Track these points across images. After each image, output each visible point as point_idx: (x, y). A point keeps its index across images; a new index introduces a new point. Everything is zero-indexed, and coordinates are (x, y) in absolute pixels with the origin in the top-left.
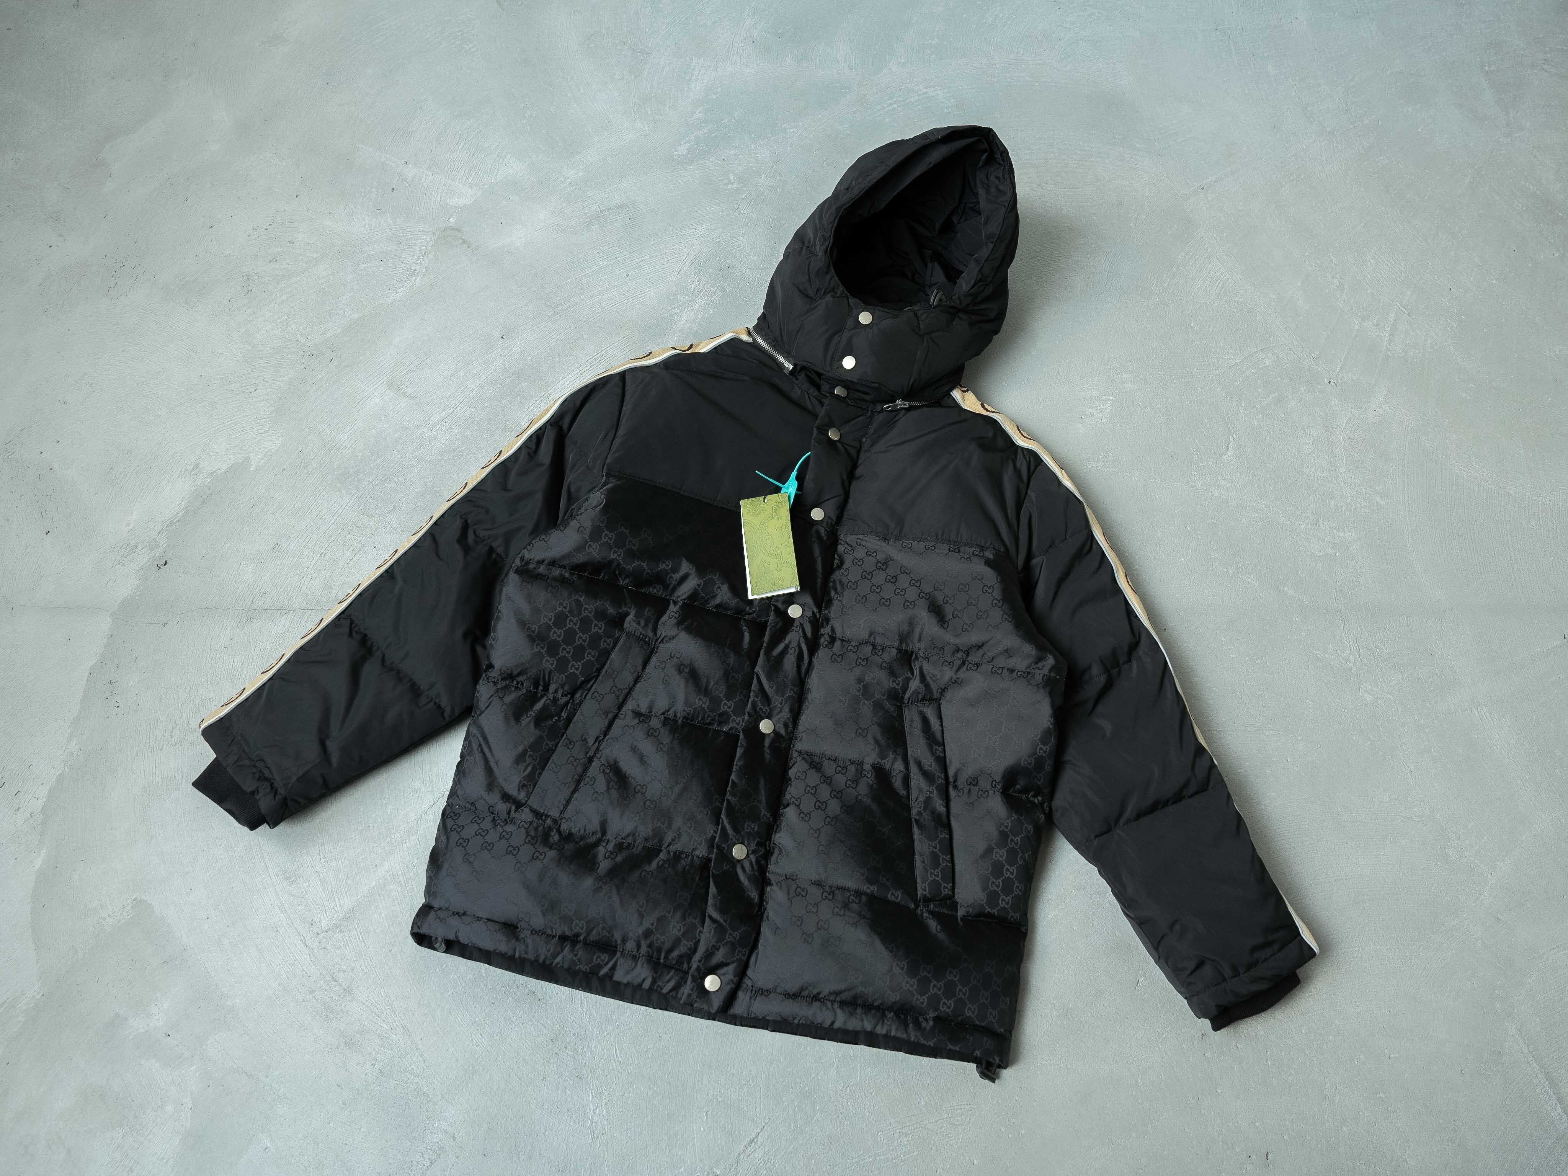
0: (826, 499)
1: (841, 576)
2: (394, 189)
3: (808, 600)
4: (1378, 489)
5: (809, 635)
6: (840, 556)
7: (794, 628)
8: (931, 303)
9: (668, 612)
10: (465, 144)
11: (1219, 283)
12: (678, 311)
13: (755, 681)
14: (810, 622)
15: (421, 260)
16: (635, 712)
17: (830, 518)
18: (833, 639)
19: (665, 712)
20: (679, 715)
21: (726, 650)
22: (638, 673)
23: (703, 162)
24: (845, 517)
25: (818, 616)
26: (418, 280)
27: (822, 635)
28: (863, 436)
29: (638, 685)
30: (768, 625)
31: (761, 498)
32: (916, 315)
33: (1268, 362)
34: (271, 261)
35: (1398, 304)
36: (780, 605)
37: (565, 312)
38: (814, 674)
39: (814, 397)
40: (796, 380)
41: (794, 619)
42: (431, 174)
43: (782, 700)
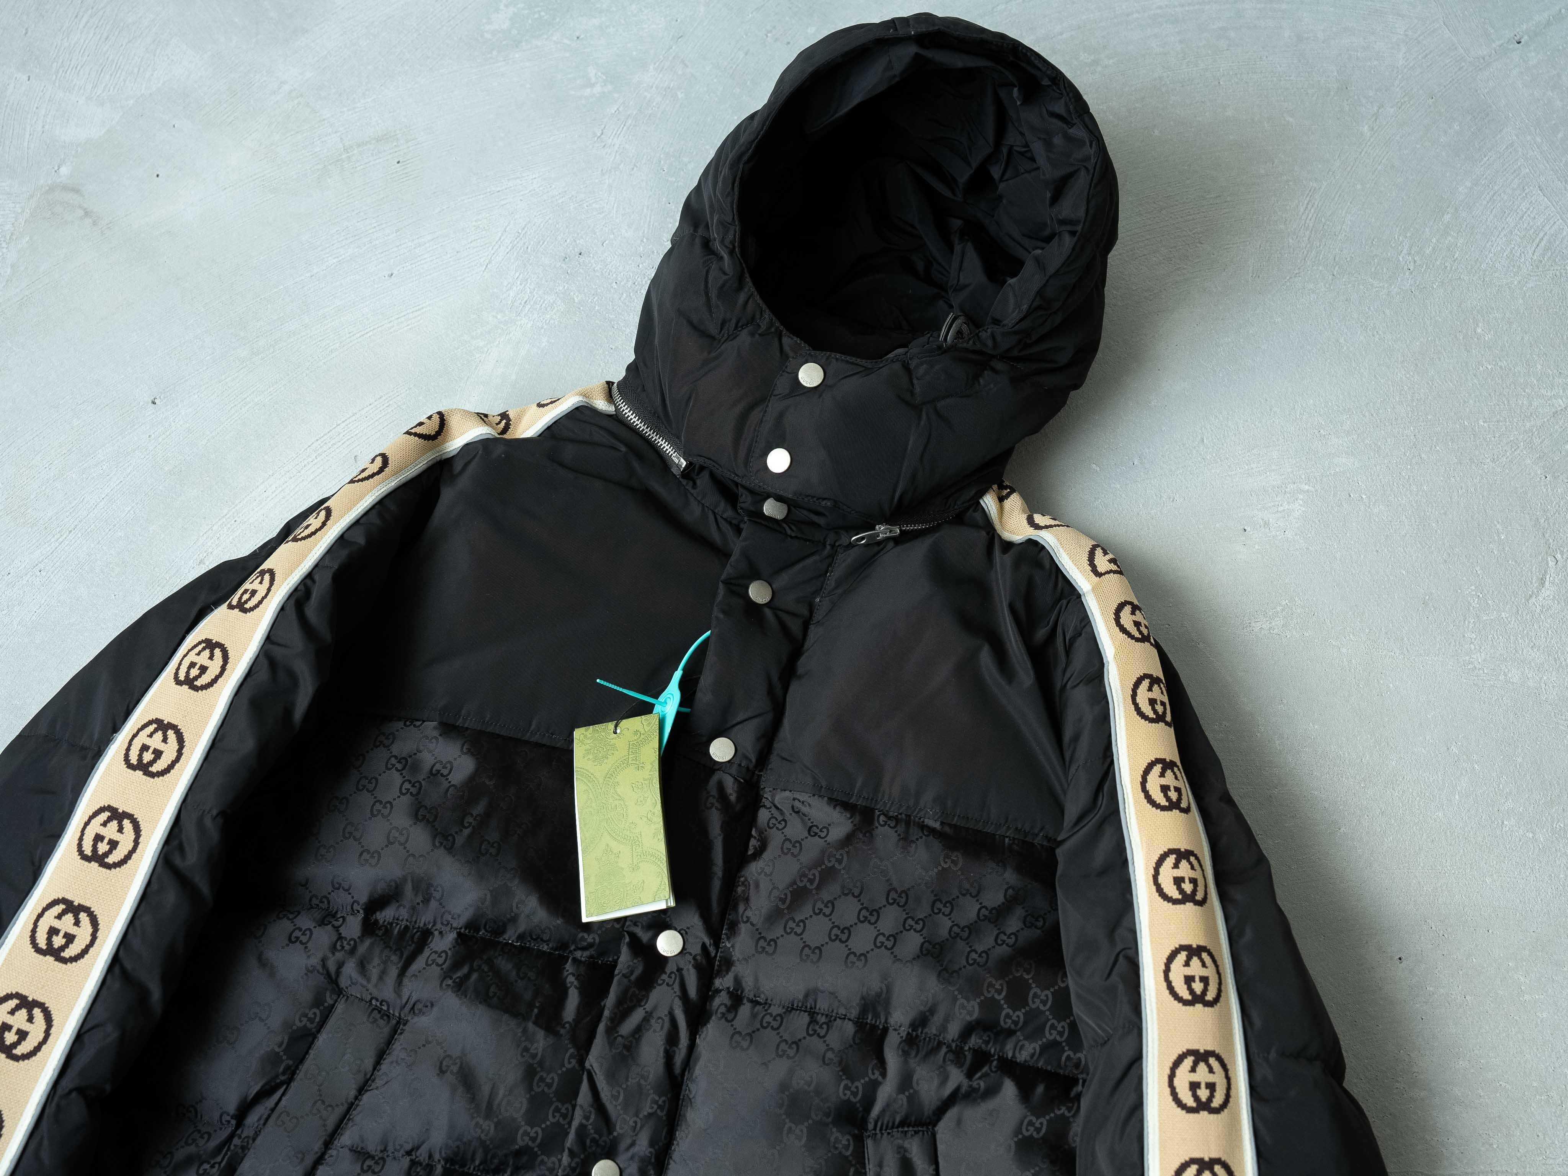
0: (738, 719)
1: (759, 874)
3: (693, 920)
5: (692, 992)
6: (761, 833)
7: (664, 977)
8: (941, 338)
9: (427, 952)
10: (91, 17)
12: (482, 344)
13: (585, 1085)
14: (697, 966)
15: (4, 250)
16: (355, 1151)
17: (746, 757)
18: (736, 998)
19: (412, 1150)
20: (437, 1157)
21: (531, 1026)
22: (365, 1075)
23: (539, 44)
24: (775, 753)
25: (713, 954)
27: (718, 991)
28: (816, 593)
29: (366, 1097)
30: (616, 972)
31: (611, 726)
32: (906, 367)
36: (638, 931)
37: (272, 350)
38: (699, 1070)
39: (725, 520)
40: (694, 486)
41: (665, 959)
42: (25, 77)
43: (636, 1122)
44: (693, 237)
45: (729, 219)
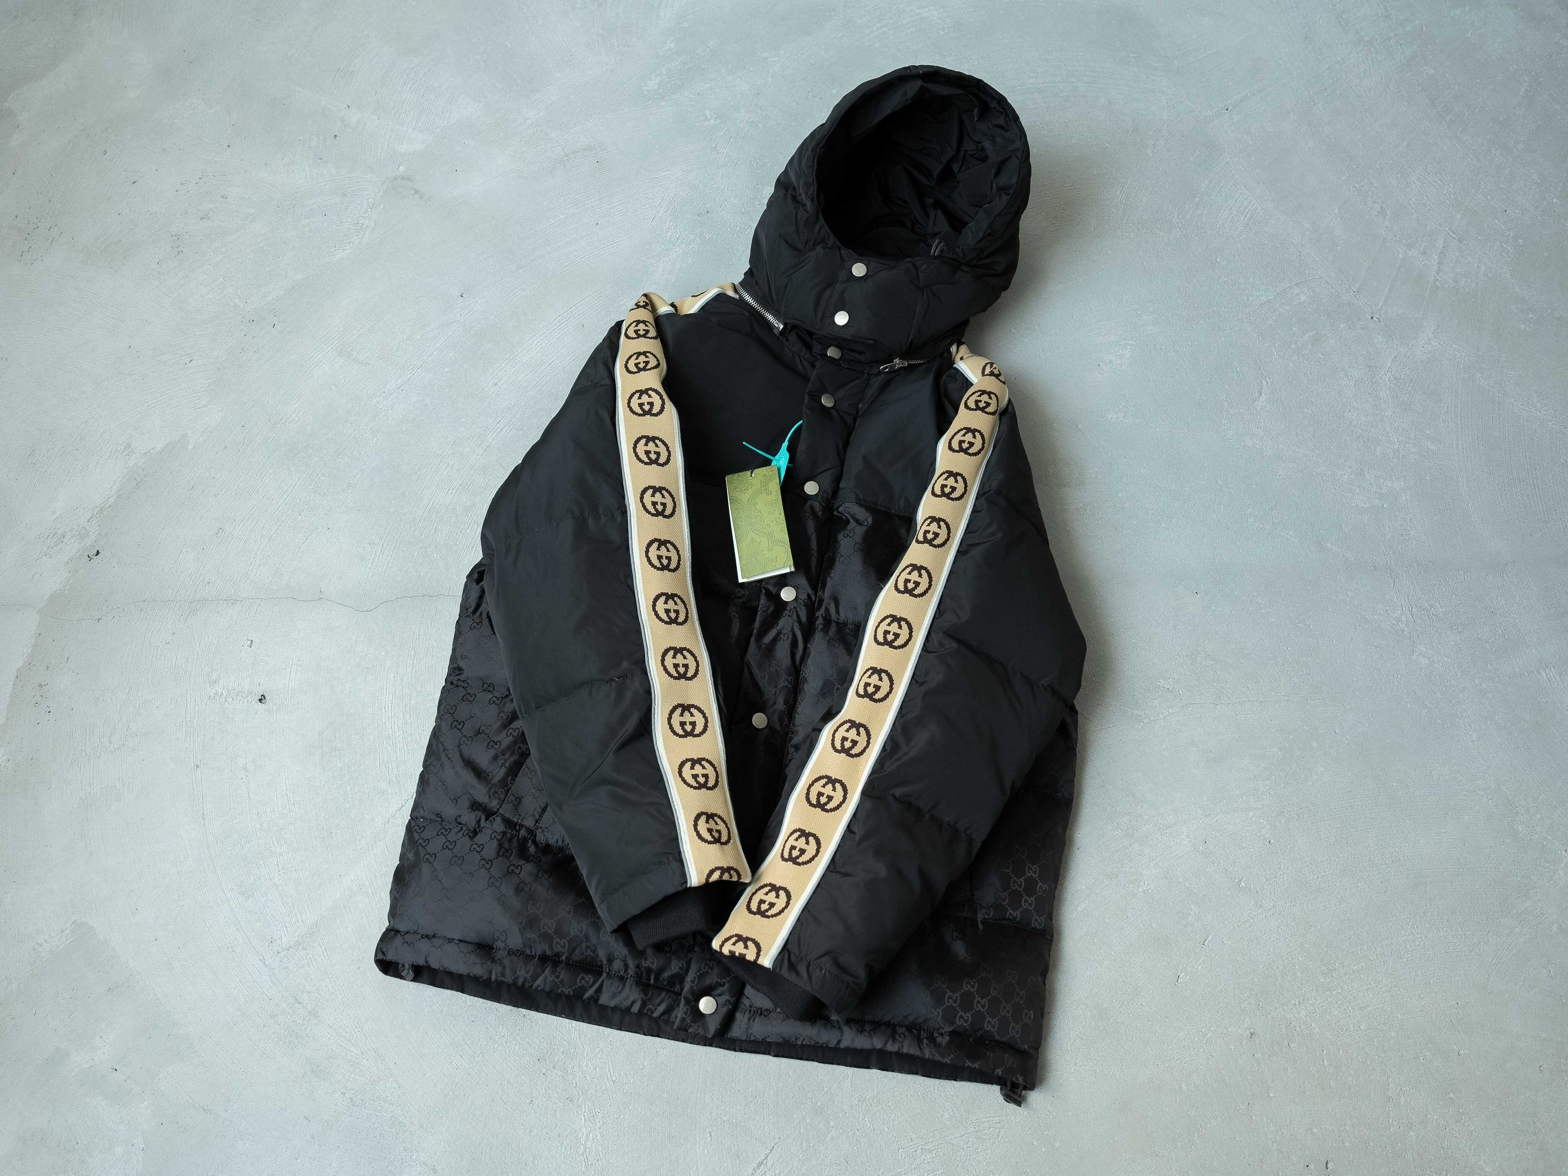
0: (820, 471)
2: (336, 136)
3: (803, 581)
4: (1428, 432)
5: (804, 619)
7: (786, 612)
8: (932, 254)
10: (413, 84)
11: (1248, 213)
12: (653, 262)
13: (746, 671)
14: (806, 605)
15: (370, 213)
17: (825, 491)
18: (827, 621)
23: (676, 97)
24: (841, 489)
25: (814, 598)
26: (367, 235)
27: (818, 618)
28: (859, 402)
30: (759, 609)
31: (749, 473)
32: (914, 265)
33: (1303, 298)
34: (202, 218)
35: (1446, 228)
36: (771, 588)
37: (529, 266)
38: (810, 662)
39: (806, 360)
40: (787, 340)
41: (787, 603)
42: (377, 118)
43: (776, 691)
44: (786, 196)
45: (811, 181)
